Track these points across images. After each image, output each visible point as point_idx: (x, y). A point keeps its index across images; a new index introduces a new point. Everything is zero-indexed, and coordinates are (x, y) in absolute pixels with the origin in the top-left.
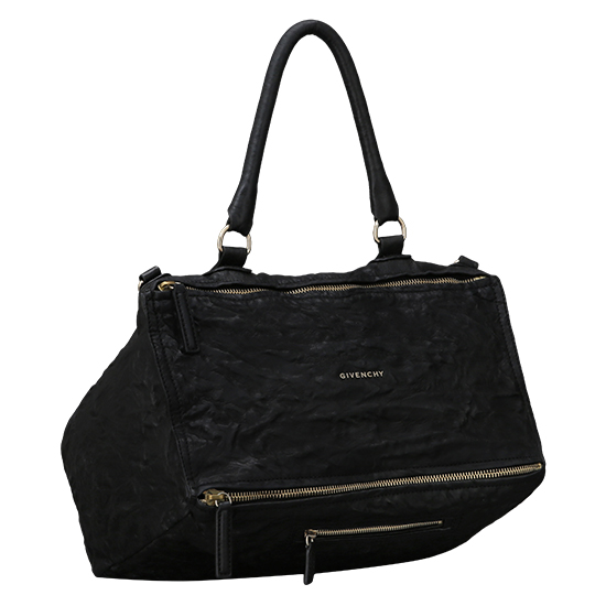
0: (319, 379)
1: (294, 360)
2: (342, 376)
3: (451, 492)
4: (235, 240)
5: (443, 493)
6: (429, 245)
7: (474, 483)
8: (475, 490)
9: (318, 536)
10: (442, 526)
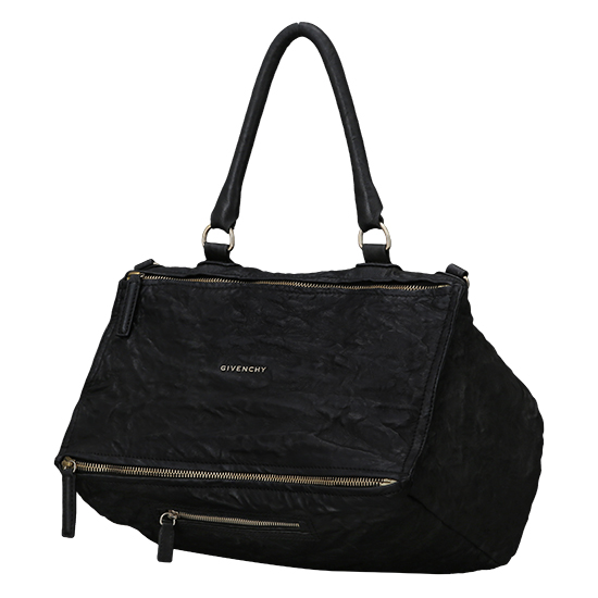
2: (224, 368)
6: (415, 255)
10: (300, 529)
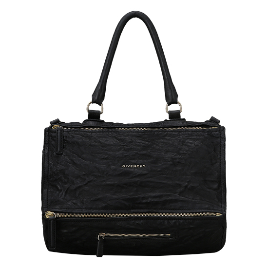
0: (113, 167)
1: (103, 159)
2: (124, 166)
3: (170, 221)
4: (95, 107)
5: (166, 221)
7: (181, 218)
8: (182, 221)
9: (106, 236)
10: (170, 237)
